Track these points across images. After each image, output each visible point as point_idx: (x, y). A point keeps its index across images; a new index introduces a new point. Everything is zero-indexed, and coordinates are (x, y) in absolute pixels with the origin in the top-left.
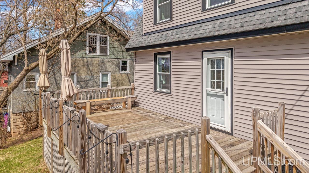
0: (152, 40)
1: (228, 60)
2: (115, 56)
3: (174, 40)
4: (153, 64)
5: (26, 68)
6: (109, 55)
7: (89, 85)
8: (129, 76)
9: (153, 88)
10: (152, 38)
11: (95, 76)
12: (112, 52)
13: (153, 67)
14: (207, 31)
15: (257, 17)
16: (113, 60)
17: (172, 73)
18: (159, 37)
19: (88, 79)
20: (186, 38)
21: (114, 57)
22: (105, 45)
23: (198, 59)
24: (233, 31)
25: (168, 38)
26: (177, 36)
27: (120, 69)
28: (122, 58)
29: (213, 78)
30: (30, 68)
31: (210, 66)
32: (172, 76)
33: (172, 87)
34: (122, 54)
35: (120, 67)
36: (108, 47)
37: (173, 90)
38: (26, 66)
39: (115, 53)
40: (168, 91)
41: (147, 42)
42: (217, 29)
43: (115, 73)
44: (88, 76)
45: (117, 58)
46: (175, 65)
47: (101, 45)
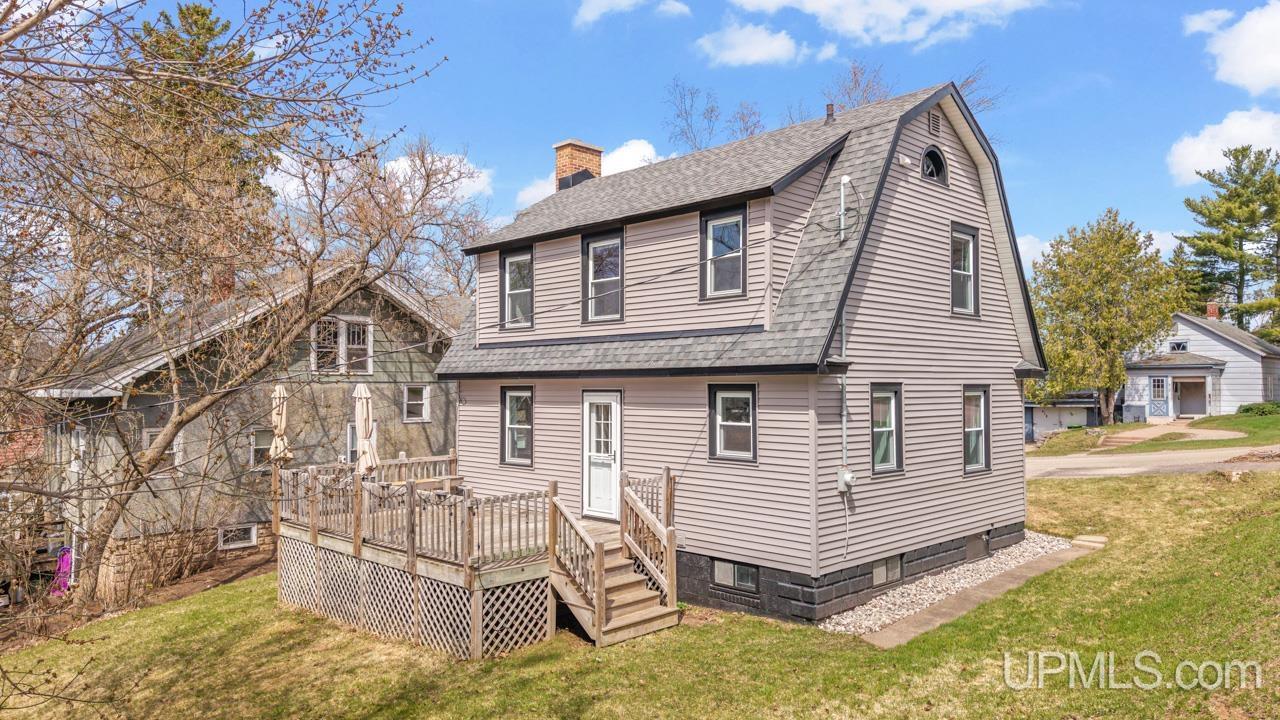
0: (494, 362)
1: (616, 408)
2: (389, 376)
3: (536, 369)
4: (498, 408)
5: (175, 417)
6: (371, 373)
7: (316, 458)
8: (428, 430)
9: (498, 457)
10: (495, 358)
11: (333, 433)
12: (381, 364)
13: (499, 414)
14: (587, 360)
15: (646, 350)
16: (383, 385)
17: (536, 427)
18: (510, 357)
19: (314, 442)
20: (556, 368)
21: (385, 378)
22: (362, 347)
23: (577, 403)
24: (617, 366)
25: (527, 362)
26: (543, 362)
27: (401, 411)
28: (409, 380)
29: (599, 435)
30: (184, 416)
31: (594, 415)
32: (536, 432)
33: (536, 454)
34: (408, 370)
35: (402, 404)
36: (370, 352)
37: (536, 460)
38: (176, 411)
39: (391, 367)
40: (528, 462)
41: (485, 364)
42: (599, 359)
43: (389, 423)
44: (313, 433)
45: (395, 382)
46: (540, 411)
47: (350, 346)
